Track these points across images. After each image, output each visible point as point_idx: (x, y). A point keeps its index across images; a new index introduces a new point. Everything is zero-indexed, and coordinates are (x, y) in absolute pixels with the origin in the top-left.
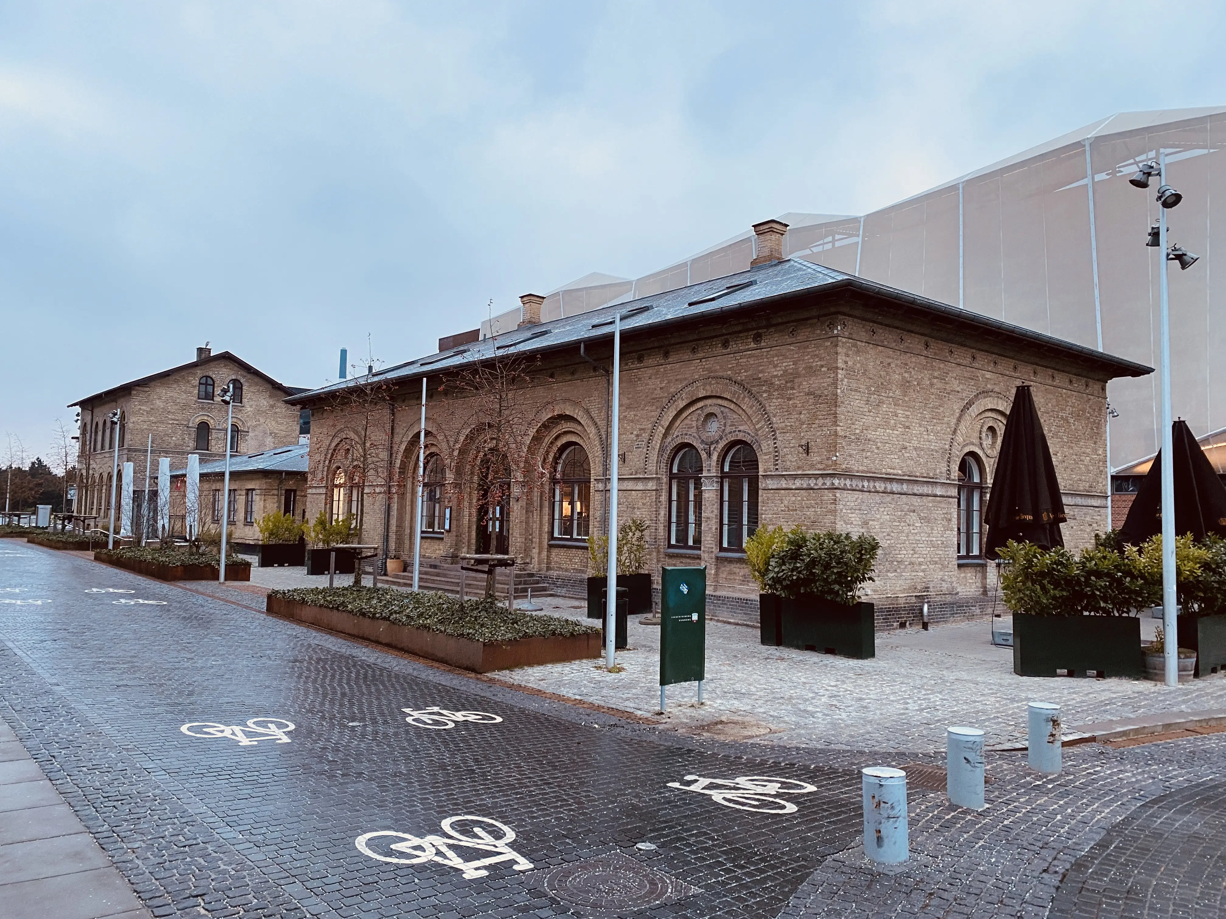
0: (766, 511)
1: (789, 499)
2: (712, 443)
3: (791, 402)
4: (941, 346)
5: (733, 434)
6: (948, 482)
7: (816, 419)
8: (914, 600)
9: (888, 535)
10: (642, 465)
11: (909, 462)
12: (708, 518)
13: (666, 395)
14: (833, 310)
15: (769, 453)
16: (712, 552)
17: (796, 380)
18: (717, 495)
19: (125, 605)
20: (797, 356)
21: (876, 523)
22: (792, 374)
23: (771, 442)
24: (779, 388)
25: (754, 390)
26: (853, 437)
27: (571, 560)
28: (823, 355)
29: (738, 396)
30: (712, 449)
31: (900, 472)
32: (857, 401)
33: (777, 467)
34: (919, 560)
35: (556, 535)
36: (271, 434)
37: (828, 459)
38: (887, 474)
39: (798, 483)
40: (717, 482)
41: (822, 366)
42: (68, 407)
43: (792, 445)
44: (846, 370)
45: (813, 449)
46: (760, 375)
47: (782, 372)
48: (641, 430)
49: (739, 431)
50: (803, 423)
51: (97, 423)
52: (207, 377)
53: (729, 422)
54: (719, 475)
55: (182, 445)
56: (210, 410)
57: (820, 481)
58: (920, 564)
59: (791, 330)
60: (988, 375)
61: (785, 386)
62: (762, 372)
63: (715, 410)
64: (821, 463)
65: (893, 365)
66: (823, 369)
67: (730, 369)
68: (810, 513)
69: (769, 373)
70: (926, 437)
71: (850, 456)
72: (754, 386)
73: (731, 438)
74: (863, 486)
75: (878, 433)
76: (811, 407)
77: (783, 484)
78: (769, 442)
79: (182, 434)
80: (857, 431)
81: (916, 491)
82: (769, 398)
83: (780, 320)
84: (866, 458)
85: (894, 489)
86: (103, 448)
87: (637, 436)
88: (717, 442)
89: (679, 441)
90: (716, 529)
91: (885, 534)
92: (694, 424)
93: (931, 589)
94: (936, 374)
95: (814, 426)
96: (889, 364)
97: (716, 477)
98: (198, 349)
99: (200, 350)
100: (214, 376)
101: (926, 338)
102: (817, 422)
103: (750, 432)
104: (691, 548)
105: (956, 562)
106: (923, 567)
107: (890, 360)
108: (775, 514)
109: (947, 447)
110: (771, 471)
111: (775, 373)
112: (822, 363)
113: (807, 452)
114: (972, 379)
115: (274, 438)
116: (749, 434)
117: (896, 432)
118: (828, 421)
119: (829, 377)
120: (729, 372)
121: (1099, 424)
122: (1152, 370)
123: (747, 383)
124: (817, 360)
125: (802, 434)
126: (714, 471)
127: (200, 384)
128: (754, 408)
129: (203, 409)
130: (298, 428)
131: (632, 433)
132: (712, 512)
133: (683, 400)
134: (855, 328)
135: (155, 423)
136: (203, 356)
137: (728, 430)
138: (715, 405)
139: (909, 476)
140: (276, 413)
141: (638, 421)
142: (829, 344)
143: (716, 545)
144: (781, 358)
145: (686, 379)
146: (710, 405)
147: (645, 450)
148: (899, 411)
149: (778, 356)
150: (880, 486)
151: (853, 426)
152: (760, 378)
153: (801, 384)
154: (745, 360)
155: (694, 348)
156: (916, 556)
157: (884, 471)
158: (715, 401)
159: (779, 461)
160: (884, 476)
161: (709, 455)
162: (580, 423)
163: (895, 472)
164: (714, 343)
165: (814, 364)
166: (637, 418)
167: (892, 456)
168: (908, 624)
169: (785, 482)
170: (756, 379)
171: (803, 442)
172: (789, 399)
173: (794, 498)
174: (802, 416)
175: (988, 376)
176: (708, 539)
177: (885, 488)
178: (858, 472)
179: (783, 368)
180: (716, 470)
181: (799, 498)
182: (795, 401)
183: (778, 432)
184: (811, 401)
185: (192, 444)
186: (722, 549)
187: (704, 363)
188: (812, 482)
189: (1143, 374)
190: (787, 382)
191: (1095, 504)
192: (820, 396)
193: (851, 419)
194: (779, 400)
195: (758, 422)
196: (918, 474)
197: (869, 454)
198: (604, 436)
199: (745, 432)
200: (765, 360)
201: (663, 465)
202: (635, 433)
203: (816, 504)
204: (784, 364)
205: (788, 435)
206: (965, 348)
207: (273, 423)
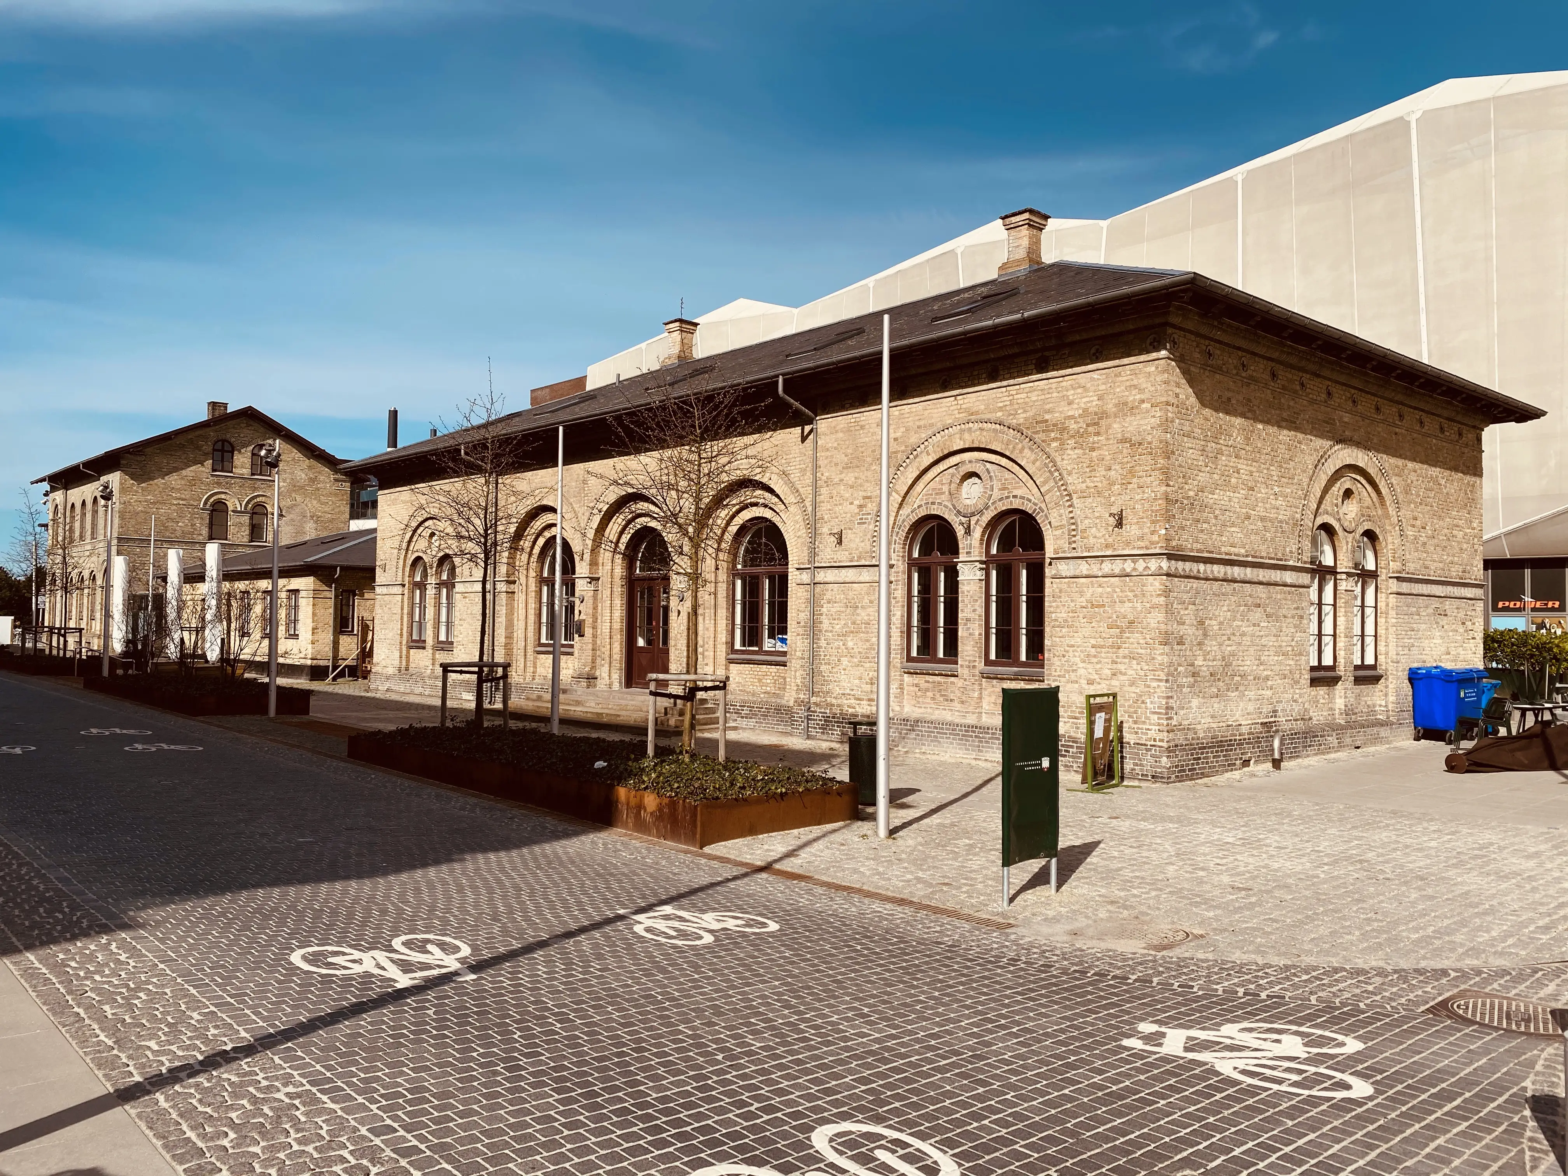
0: (1057, 607)
1: (1093, 591)
2: (973, 514)
3: (1094, 454)
4: (1290, 376)
5: (1005, 501)
6: (1299, 564)
7: (1134, 476)
8: (1259, 728)
9: (1229, 639)
10: (868, 548)
11: (1253, 537)
12: (968, 620)
13: (903, 448)
14: (1158, 321)
15: (1061, 527)
16: (974, 667)
17: (1103, 423)
18: (981, 587)
19: (142, 753)
20: (1104, 387)
21: (1214, 622)
22: (1096, 414)
23: (1065, 512)
24: (1079, 434)
25: (1037, 438)
26: (1185, 502)
27: (760, 680)
28: (1144, 386)
29: (1014, 448)
30: (973, 523)
31: (1243, 551)
32: (1191, 451)
33: (1074, 545)
34: (1266, 673)
35: (738, 646)
36: (312, 517)
37: (1153, 533)
38: (1226, 554)
39: (1107, 567)
40: (981, 569)
41: (1143, 401)
42: (32, 483)
43: (1097, 514)
44: (1177, 406)
45: (1129, 517)
46: (1047, 417)
47: (1081, 411)
48: (865, 498)
49: (1015, 497)
50: (1112, 484)
51: (73, 505)
52: (224, 441)
53: (997, 485)
54: (984, 559)
55: (193, 533)
56: (229, 486)
57: (1141, 564)
58: (1267, 678)
59: (1093, 351)
60: (1347, 418)
61: (1086, 431)
62: (1048, 411)
63: (978, 468)
64: (1141, 538)
65: (1234, 401)
66: (1144, 406)
67: (1001, 409)
68: (1125, 608)
69: (1061, 412)
70: (1273, 502)
71: (1183, 528)
72: (1037, 433)
73: (1002, 507)
74: (1199, 571)
75: (1216, 496)
76: (1125, 460)
77: (1083, 567)
78: (1062, 511)
79: (191, 519)
80: (1191, 493)
81: (1261, 578)
82: (1062, 449)
83: (1078, 337)
84: (1202, 531)
85: (1236, 576)
86: (82, 538)
87: (861, 506)
88: (981, 512)
89: (922, 513)
90: (980, 634)
91: (1225, 638)
92: (945, 488)
93: (1280, 713)
94: (1285, 415)
95: (1130, 486)
96: (1229, 399)
97: (981, 562)
98: (209, 404)
99: (214, 405)
100: (233, 440)
101: (1273, 364)
102: (1135, 480)
103: (1030, 497)
104: (941, 661)
105: (1307, 676)
106: (1270, 683)
107: (1230, 394)
108: (1073, 612)
109: (1298, 516)
110: (1064, 552)
111: (1070, 413)
112: (1143, 397)
113: (1120, 524)
114: (1327, 423)
115: (316, 522)
116: (1030, 501)
117: (1237, 495)
118: (1152, 478)
119: (1154, 416)
120: (999, 414)
121: (1473, 486)
122: (1544, 413)
123: (1028, 428)
124: (1134, 392)
125: (1113, 499)
126: (977, 553)
127: (214, 450)
128: (1038, 463)
129: (219, 484)
130: (347, 509)
131: (852, 503)
132: (974, 611)
133: (928, 454)
134: (1187, 347)
135: (154, 503)
136: (217, 414)
137: (996, 494)
138: (978, 461)
139: (1253, 557)
140: (318, 489)
141: (861, 485)
142: (1153, 369)
143: (980, 657)
144: (1079, 391)
145: (931, 425)
146: (970, 462)
147: (871, 527)
148: (1240, 466)
149: (1074, 389)
150: (1218, 570)
151: (1187, 487)
152: (1047, 421)
153: (1109, 427)
154: (1023, 396)
155: (945, 380)
156: (1262, 668)
157: (1223, 549)
158: (976, 454)
159: (1078, 537)
160: (1223, 557)
161: (968, 531)
162: (771, 491)
163: (1236, 550)
164: (976, 373)
165: (1131, 398)
166: (859, 481)
167: (1233, 529)
168: (1252, 762)
169: (1087, 566)
170: (1041, 422)
171: (1115, 510)
172: (1093, 449)
173: (1100, 590)
174: (1113, 473)
175: (1346, 420)
176: (969, 648)
177: (1225, 574)
178: (1192, 550)
179: (1083, 406)
180: (980, 553)
181: (1109, 590)
182: (1101, 452)
183: (1075, 496)
184: (1125, 451)
185: (205, 532)
186: (988, 662)
187: (961, 402)
188: (1128, 566)
189: (1531, 418)
190: (1088, 425)
191: (1469, 596)
192: (1140, 444)
193: (1184, 477)
194: (1076, 451)
195: (1045, 482)
196: (1264, 554)
197: (1205, 526)
198: (810, 509)
199: (1023, 498)
200: (1055, 395)
201: (898, 547)
202: (857, 502)
203: (1136, 596)
204: (1084, 400)
205: (1090, 500)
206: (1319, 380)
207: (315, 502)
